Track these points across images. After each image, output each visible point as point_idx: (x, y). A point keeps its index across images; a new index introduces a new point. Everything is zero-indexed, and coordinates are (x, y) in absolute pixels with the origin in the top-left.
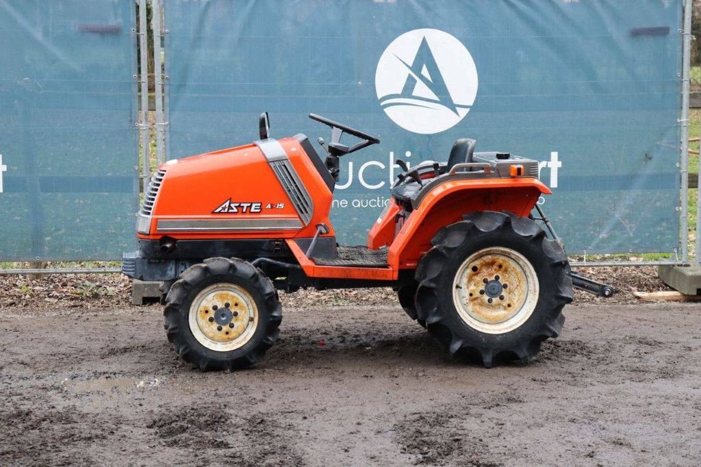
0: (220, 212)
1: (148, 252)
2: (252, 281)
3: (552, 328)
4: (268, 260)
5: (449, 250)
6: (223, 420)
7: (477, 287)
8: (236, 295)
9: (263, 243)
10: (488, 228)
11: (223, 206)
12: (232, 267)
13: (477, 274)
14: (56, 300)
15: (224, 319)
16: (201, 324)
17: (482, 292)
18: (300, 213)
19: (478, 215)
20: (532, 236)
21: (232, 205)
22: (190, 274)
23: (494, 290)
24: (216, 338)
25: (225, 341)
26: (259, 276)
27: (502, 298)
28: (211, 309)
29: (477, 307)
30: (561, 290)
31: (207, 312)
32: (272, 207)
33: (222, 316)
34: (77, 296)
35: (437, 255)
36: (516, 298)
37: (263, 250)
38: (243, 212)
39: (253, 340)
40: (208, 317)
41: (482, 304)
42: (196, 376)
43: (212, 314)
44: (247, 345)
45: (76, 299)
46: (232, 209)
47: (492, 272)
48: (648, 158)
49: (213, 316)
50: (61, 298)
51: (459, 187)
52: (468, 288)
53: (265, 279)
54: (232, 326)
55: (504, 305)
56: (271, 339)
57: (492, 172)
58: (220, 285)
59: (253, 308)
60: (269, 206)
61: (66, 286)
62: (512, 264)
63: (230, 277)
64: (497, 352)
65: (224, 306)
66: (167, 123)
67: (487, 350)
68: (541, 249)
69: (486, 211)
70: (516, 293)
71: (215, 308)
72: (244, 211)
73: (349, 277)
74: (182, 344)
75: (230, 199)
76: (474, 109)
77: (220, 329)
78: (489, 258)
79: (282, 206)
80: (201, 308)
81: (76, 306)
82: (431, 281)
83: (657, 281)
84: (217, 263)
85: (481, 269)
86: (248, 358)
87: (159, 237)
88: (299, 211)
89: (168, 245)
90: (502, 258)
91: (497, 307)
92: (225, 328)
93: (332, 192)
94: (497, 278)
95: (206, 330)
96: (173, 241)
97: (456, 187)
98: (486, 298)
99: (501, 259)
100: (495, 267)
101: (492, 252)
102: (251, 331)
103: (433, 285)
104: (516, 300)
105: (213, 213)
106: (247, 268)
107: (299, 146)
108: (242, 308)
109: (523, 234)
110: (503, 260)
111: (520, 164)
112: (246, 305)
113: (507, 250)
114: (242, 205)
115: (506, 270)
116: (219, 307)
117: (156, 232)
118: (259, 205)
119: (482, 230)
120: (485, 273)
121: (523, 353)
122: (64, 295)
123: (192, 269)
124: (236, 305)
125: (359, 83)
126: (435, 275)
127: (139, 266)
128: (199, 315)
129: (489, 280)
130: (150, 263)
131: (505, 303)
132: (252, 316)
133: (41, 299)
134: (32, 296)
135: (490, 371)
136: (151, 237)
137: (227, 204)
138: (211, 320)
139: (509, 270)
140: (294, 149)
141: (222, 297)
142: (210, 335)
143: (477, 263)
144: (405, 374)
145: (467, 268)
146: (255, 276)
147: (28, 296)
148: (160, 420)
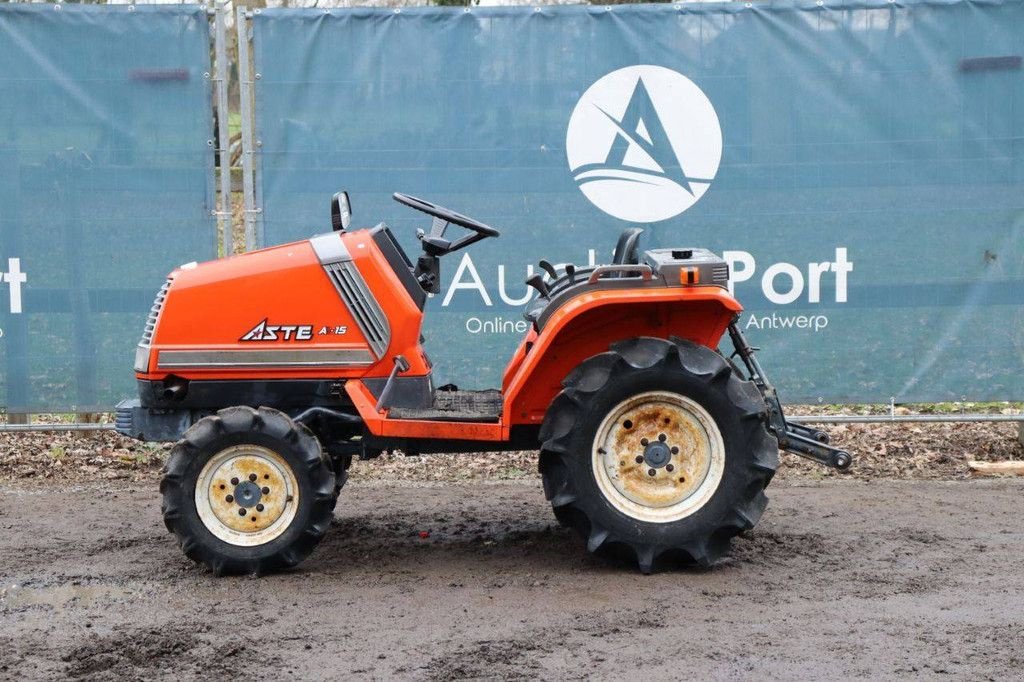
0: (250, 340)
1: (149, 399)
2: (289, 440)
3: (744, 514)
4: (324, 410)
5: (585, 395)
6: (178, 650)
7: (632, 451)
8: (265, 462)
9: (317, 384)
10: (644, 363)
11: (256, 330)
12: (257, 420)
13: (631, 432)
14: (96, 469)
15: (247, 498)
16: (214, 505)
17: (639, 460)
18: (370, 342)
19: (633, 343)
20: (710, 374)
21: (269, 329)
22: (196, 431)
23: (657, 457)
24: (237, 527)
25: (251, 531)
26: (300, 435)
27: (670, 469)
28: (228, 483)
29: (632, 482)
30: (759, 456)
31: (223, 487)
32: (328, 331)
33: (246, 494)
34: (129, 462)
35: (565, 403)
36: (693, 469)
37: (318, 396)
38: (285, 340)
39: (292, 529)
40: (225, 494)
41: (640, 478)
42: (206, 582)
43: (231, 490)
44: (283, 538)
45: (125, 467)
46: (269, 334)
47: (654, 430)
48: (989, 256)
49: (232, 494)
50: (104, 467)
51: (603, 300)
52: (618, 453)
53: (308, 438)
54: (261, 508)
55: (674, 478)
56: (317, 527)
57: (654, 277)
58: (241, 448)
59: (292, 482)
60: (324, 330)
61: (121, 447)
62: (685, 417)
63: (254, 436)
64: (661, 551)
65: (248, 479)
66: (259, 210)
67: (645, 547)
68: (726, 395)
69: (642, 337)
70: (693, 460)
71: (235, 481)
72: (287, 337)
73: (436, 437)
74: (186, 536)
75: (266, 320)
76: (715, 184)
77: (243, 513)
78: (649, 408)
79: (342, 330)
80: (214, 482)
81: (119, 478)
82: (560, 442)
83: (1012, 445)
84: (236, 416)
85: (637, 425)
86: (284, 556)
87: (163, 377)
88: (368, 338)
89: (175, 389)
90: (669, 408)
91: (664, 482)
92: (251, 512)
93: (422, 310)
94: (662, 438)
95: (221, 514)
96: (183, 382)
97: (599, 301)
98: (645, 468)
99: (667, 410)
100: (660, 421)
101: (653, 399)
102: (289, 517)
103: (560, 448)
104: (692, 472)
105: (241, 341)
106: (281, 423)
107: (370, 240)
108: (275, 482)
109: (697, 372)
110: (671, 412)
111: (695, 266)
112: (281, 478)
113: (675, 396)
114: (283, 329)
115: (676, 427)
116: (241, 480)
117: (157, 369)
118: (309, 328)
119: (634, 365)
120: (644, 431)
121: (700, 552)
122: (110, 462)
123: (200, 423)
124: (267, 477)
125: (543, 147)
126: (562, 432)
127: (137, 419)
128: (211, 493)
129: (650, 441)
130: (152, 414)
131: (675, 477)
132: (291, 493)
133: (75, 467)
134: (64, 463)
135: (647, 579)
136: (150, 377)
137: (261, 327)
138: (229, 499)
139: (681, 425)
140: (361, 246)
141: (245, 466)
142: (229, 521)
143: (631, 416)
144: (515, 583)
145: (616, 422)
146: (292, 436)
147: (59, 463)
148: (83, 650)
